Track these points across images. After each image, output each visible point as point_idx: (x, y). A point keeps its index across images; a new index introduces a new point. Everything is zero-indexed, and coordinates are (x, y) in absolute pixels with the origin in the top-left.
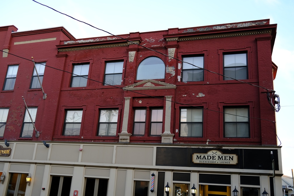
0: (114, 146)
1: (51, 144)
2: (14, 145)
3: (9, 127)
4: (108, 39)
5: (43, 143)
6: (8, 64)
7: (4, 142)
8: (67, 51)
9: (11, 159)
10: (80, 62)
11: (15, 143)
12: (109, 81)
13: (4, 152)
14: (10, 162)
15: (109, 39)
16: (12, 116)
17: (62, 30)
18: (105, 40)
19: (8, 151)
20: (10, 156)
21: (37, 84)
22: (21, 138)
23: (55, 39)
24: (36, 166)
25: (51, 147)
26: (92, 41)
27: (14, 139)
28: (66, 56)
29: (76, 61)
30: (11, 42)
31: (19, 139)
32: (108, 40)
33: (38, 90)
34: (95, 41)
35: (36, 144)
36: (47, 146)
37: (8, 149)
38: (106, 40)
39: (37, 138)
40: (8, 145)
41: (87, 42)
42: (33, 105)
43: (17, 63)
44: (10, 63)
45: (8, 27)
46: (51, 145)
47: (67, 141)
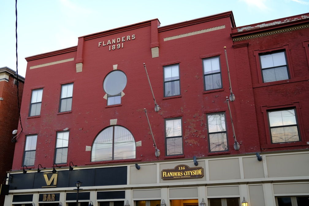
1: (264, 156)
2: (206, 163)
3: (189, 141)
4: (303, 18)
6: (163, 64)
10: (270, 51)
11: (207, 160)
13: (195, 173)
14: (206, 185)
15: (305, 18)
16: (189, 127)
17: (230, 15)
18: (298, 19)
19: (200, 172)
23: (223, 27)
24: (249, 187)
25: (265, 160)
26: (279, 23)
28: (248, 45)
29: (264, 49)
30: (160, 39)
31: (209, 154)
33: (218, 90)
34: (283, 23)
35: (240, 158)
36: (260, 159)
37: (199, 169)
38: (301, 19)
39: (237, 150)
40: (196, 164)
41: (272, 25)
42: (216, 110)
43: (176, 62)
44: (166, 63)
45: (150, 21)
46: (265, 157)
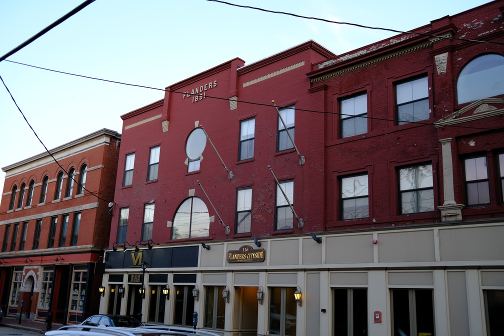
0: (433, 230)
1: (323, 237)
2: (269, 244)
3: (257, 216)
4: (392, 42)
5: (311, 237)
6: (240, 119)
7: (253, 241)
8: (326, 79)
9: (267, 265)
10: (350, 94)
11: (269, 240)
12: (405, 115)
13: (256, 256)
14: (266, 271)
15: (394, 43)
16: (259, 199)
17: (311, 47)
18: (386, 46)
19: (261, 254)
20: (265, 261)
21: (286, 142)
22: (277, 232)
23: (302, 64)
24: (307, 275)
25: (325, 243)
26: (364, 52)
27: (267, 235)
28: (326, 88)
29: (343, 92)
30: (238, 84)
32: (391, 44)
33: (289, 151)
34: (369, 51)
35: (301, 238)
36: (319, 241)
37: (261, 251)
38: (389, 45)
39: (301, 229)
40: (259, 245)
41: (356, 56)
42: (286, 176)
43: (251, 114)
44: (243, 117)
45: (230, 62)
46: (325, 238)
47: (349, 230)
